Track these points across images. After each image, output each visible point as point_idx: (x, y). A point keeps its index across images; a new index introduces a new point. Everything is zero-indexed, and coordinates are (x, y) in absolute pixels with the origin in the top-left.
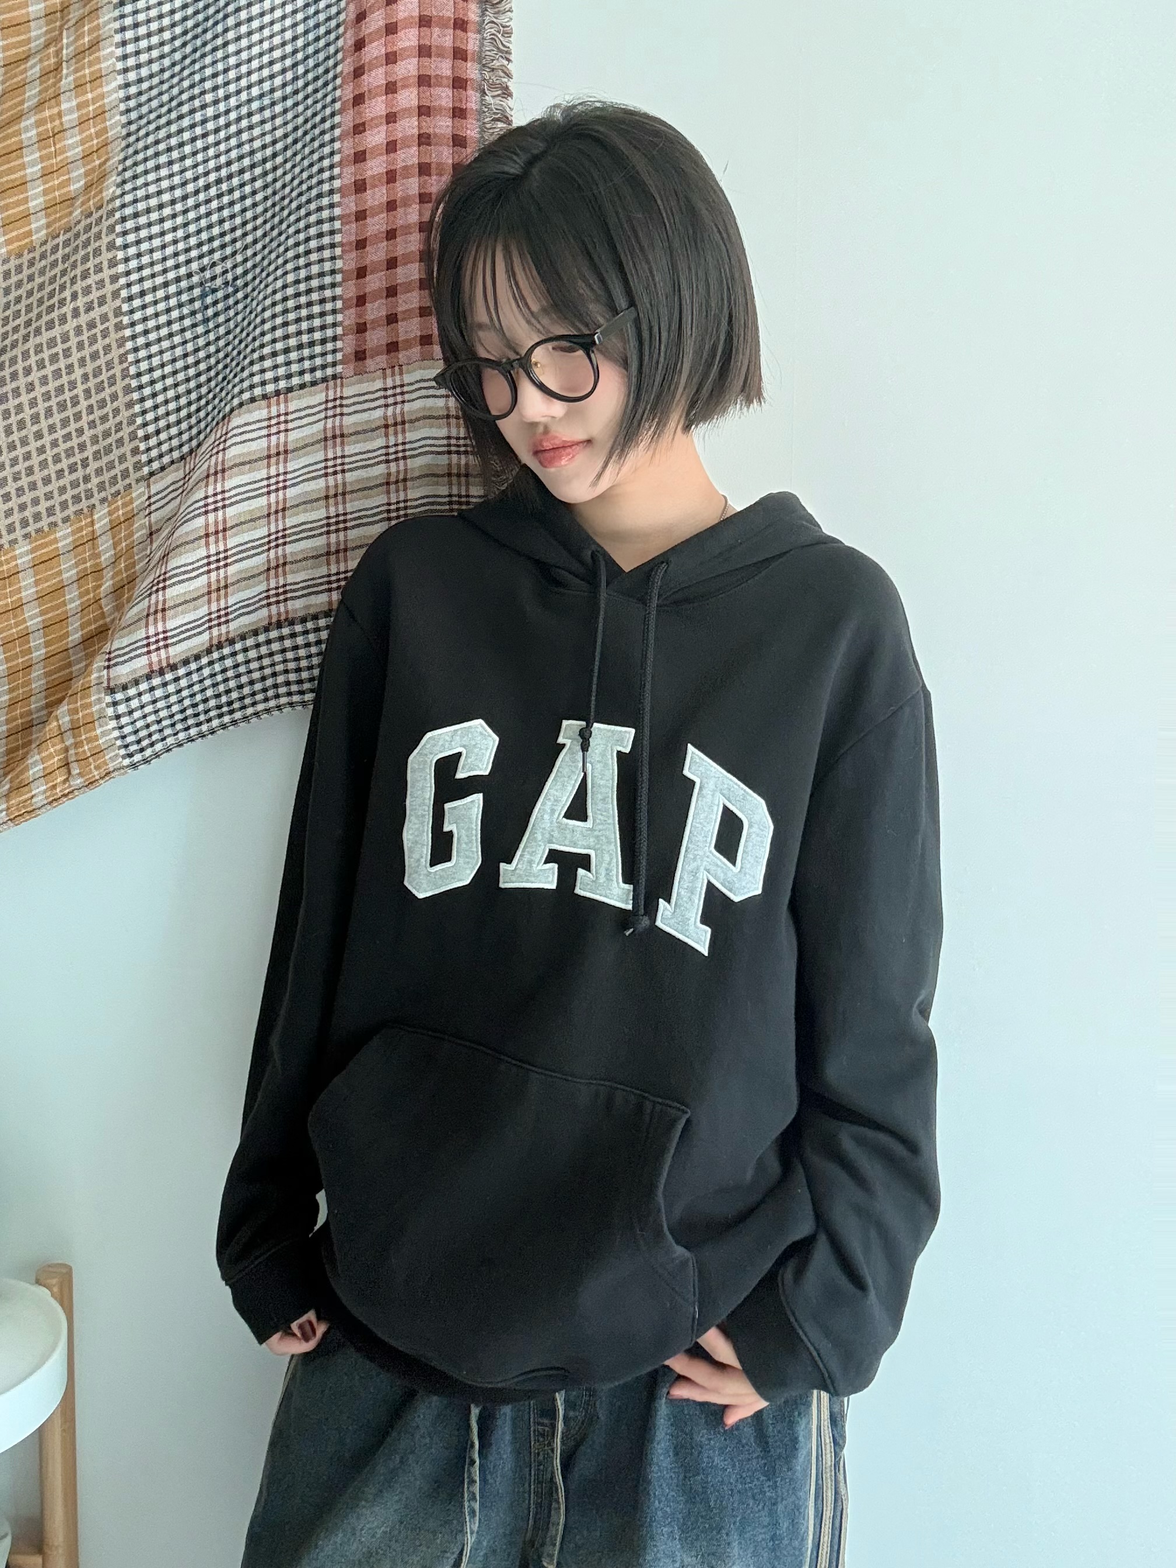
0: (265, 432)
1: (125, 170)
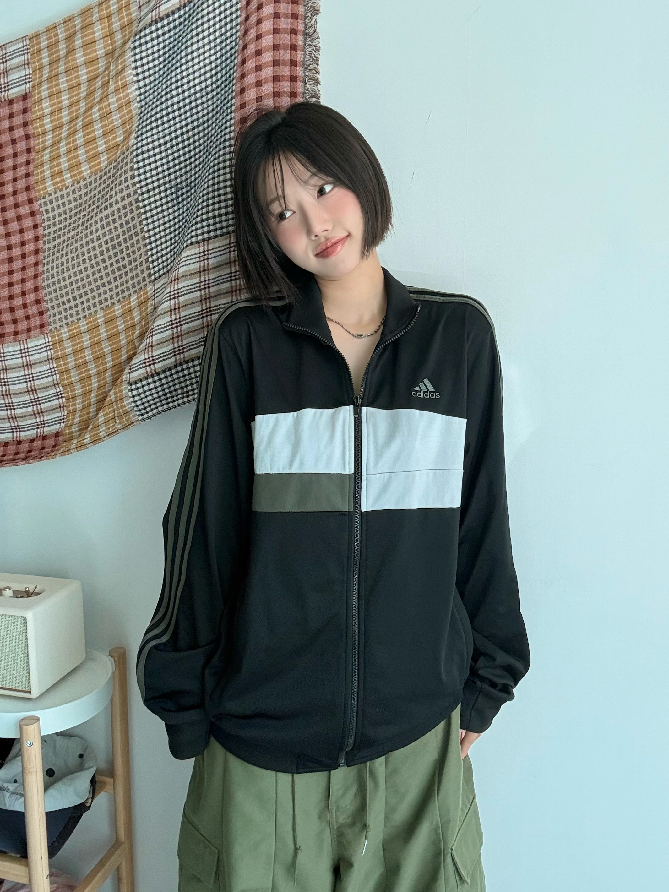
0: (197, 260)
1: (138, 131)
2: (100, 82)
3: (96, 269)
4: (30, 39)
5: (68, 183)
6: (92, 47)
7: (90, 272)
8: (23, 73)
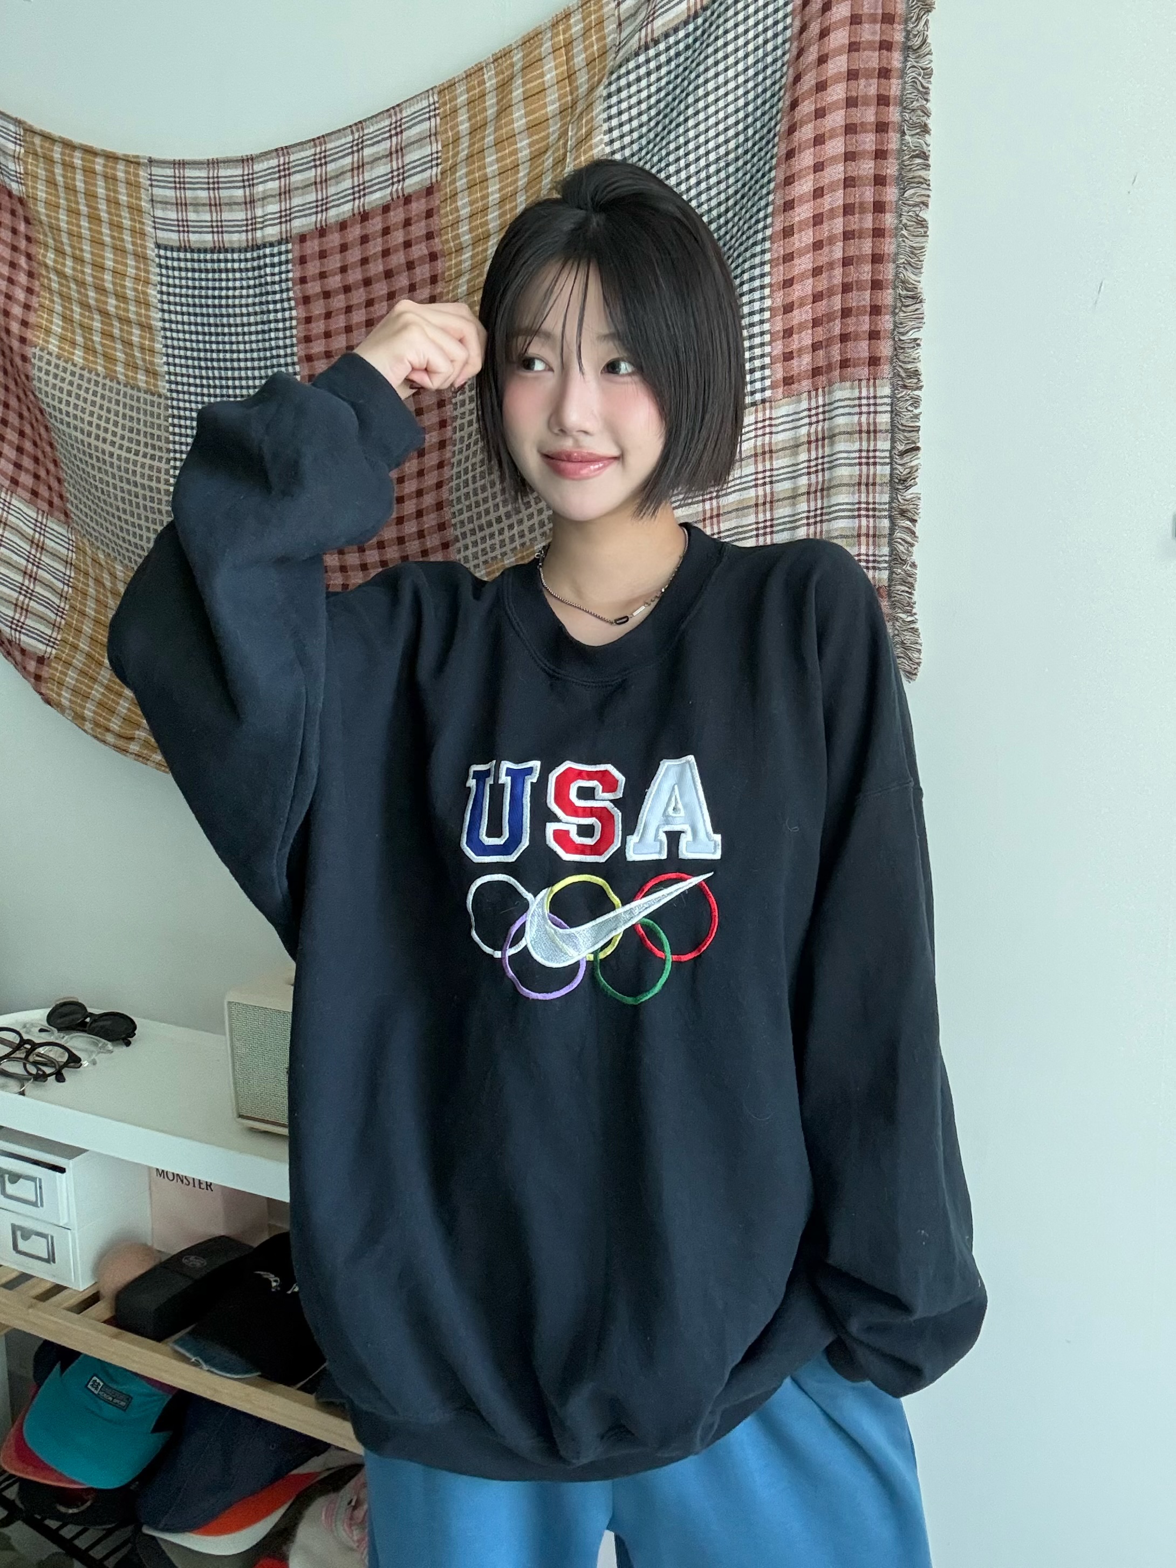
2: (551, 159)
4: (439, 92)
6: (540, 100)
8: (427, 151)
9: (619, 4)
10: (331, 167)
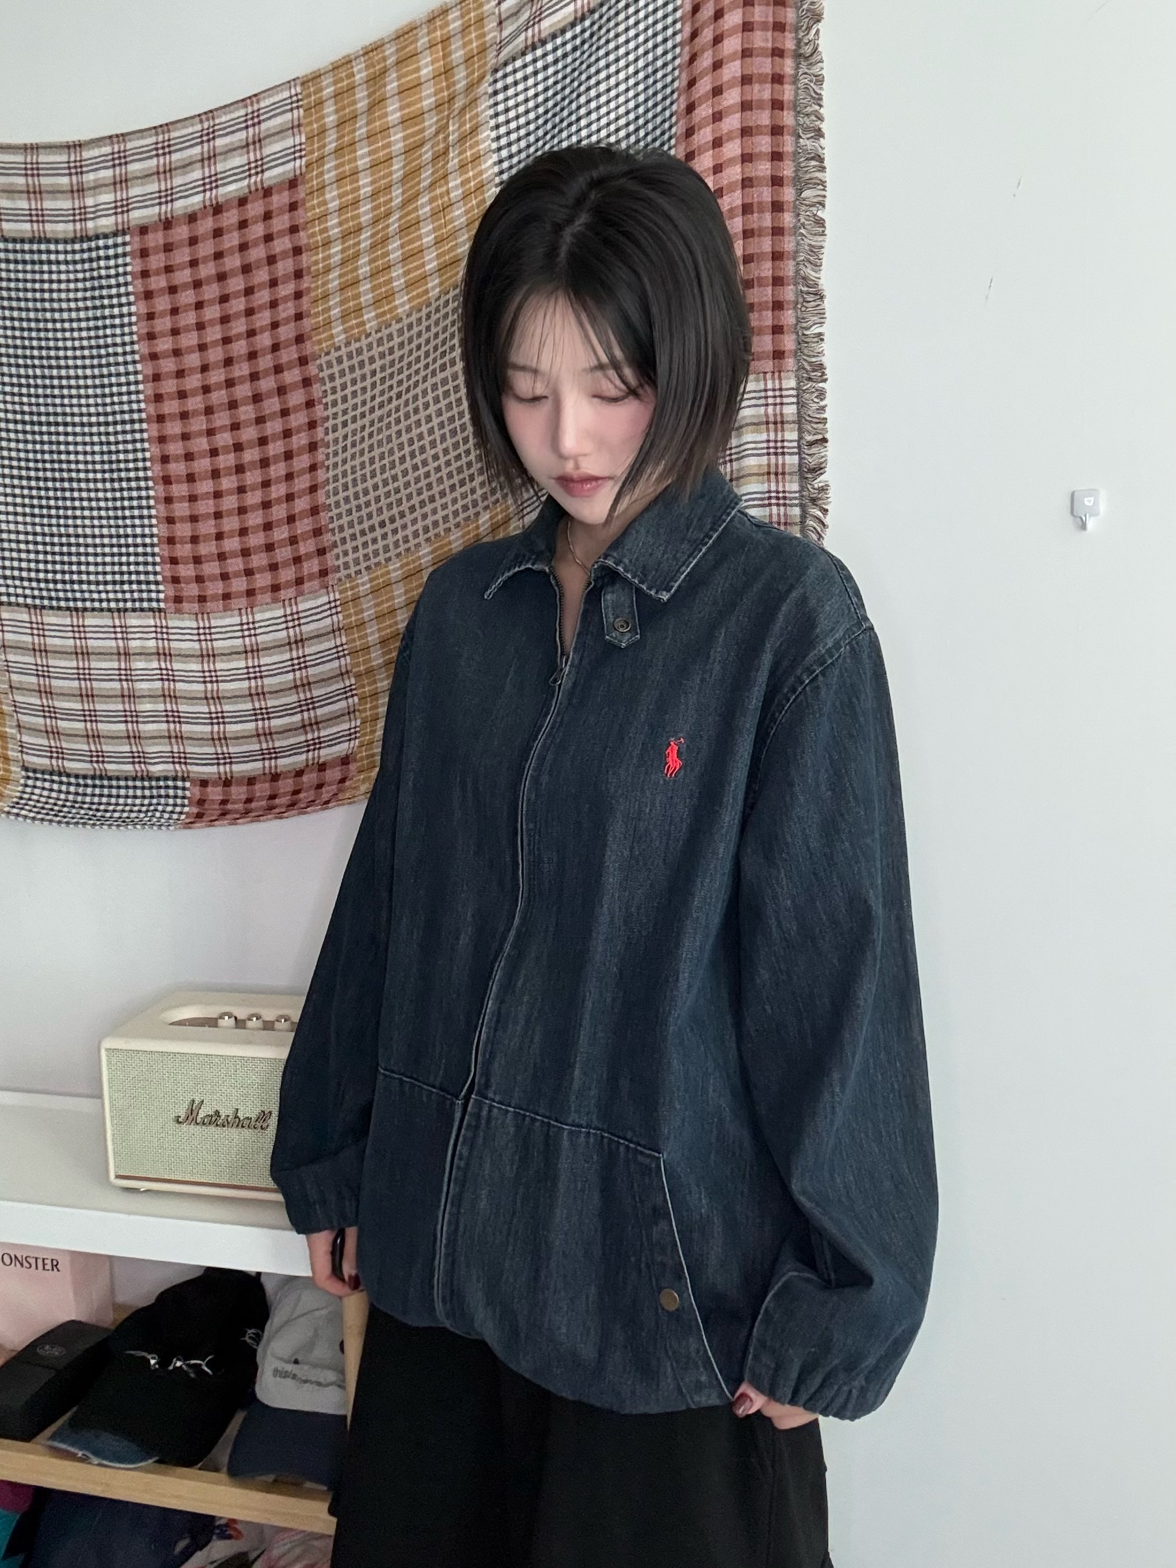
2: (430, 153)
3: (422, 471)
4: (303, 84)
5: (371, 328)
6: (415, 94)
7: (411, 477)
8: (290, 142)
9: (499, 3)
10: (175, 157)
